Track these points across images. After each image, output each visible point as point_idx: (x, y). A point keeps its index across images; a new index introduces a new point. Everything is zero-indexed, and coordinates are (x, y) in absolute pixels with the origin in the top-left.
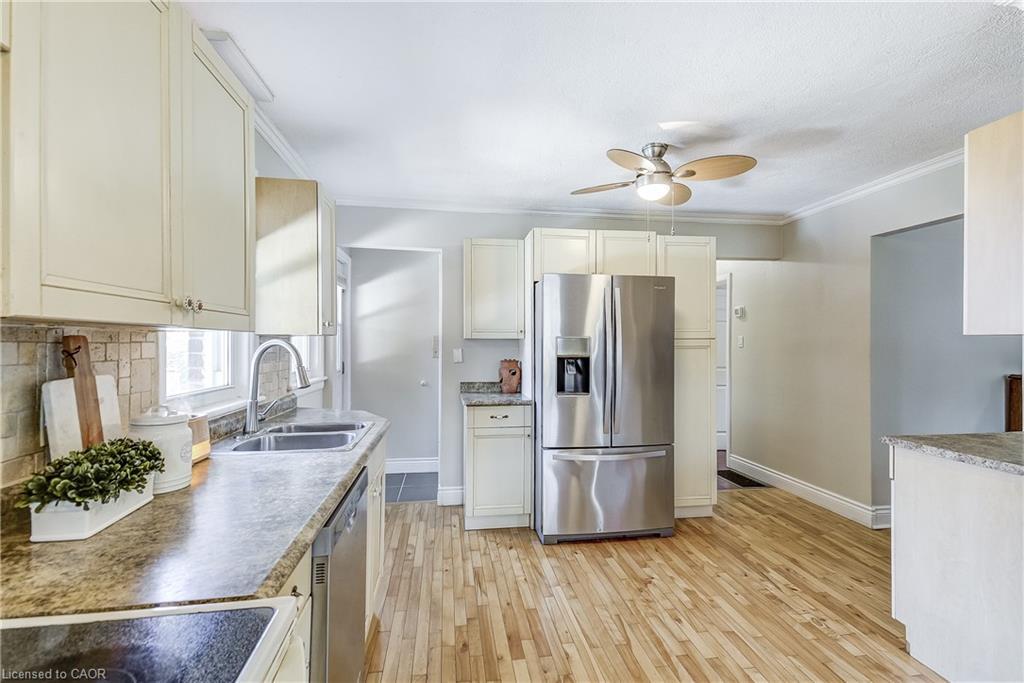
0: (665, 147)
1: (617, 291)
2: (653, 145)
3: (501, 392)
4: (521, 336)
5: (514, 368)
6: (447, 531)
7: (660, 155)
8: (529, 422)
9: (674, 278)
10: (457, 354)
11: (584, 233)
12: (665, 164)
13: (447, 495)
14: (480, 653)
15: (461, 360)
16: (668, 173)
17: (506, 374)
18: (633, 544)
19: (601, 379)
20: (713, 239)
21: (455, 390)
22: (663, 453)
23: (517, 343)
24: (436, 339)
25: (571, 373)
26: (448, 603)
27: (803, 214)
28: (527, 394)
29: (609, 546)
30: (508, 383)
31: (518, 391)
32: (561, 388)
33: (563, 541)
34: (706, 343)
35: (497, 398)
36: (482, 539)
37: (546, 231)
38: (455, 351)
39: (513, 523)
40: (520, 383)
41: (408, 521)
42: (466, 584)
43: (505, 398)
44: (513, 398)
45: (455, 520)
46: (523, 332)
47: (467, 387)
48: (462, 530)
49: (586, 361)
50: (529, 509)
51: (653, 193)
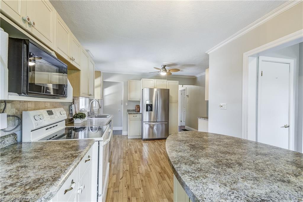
0: (166, 66)
1: (158, 91)
2: (163, 65)
3: (136, 112)
4: (140, 100)
5: (138, 107)
6: (124, 139)
7: (165, 67)
8: (141, 117)
9: (169, 89)
10: (127, 104)
11: (152, 80)
12: (165, 69)
13: (124, 133)
14: (130, 153)
15: (127, 105)
16: (166, 70)
17: (137, 108)
18: (161, 140)
19: (155, 109)
20: (178, 81)
21: (126, 111)
22: (167, 123)
23: (139, 101)
24: (122, 101)
25: (149, 107)
26: (124, 148)
27: (198, 76)
28: (141, 112)
29: (156, 141)
30: (137, 110)
31: (139, 111)
32: (147, 110)
33: (147, 140)
34: (177, 102)
35: (135, 113)
36: (131, 140)
37: (145, 79)
38: (126, 103)
39: (138, 137)
40: (140, 110)
41: (116, 138)
42: (128, 146)
43: (137, 113)
44: (138, 113)
45: (126, 137)
46: (140, 99)
47: (128, 111)
48: (127, 138)
49: (152, 105)
50: (141, 135)
51: (163, 74)
